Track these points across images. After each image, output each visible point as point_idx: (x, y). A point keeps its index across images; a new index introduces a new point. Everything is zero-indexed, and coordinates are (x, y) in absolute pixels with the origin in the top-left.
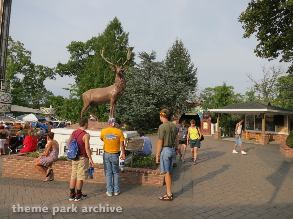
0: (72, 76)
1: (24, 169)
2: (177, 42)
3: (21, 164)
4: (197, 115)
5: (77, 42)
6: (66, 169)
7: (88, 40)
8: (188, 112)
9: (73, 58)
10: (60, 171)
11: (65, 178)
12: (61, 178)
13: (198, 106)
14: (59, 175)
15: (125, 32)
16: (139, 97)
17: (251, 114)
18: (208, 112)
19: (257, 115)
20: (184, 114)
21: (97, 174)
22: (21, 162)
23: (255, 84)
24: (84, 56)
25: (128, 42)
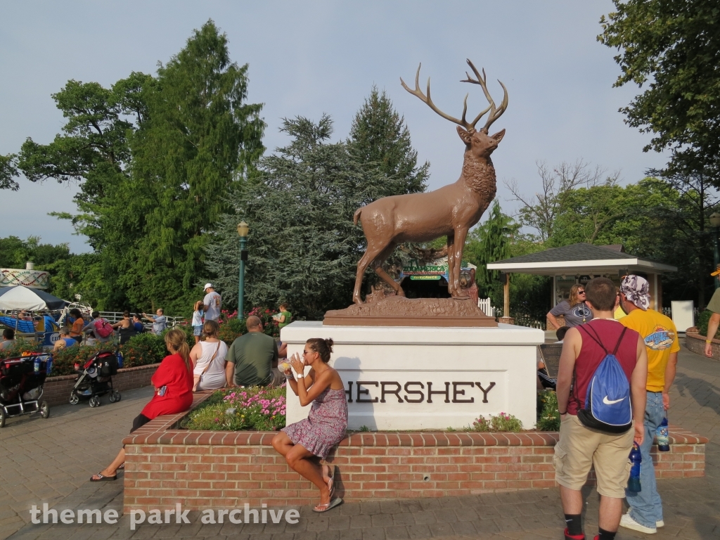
0: (67, 179)
1: (222, 477)
2: (375, 96)
3: (204, 459)
4: (443, 279)
5: (87, 85)
6: (387, 461)
7: (119, 79)
8: (419, 272)
9: (70, 128)
10: (367, 469)
11: (386, 490)
12: (373, 491)
13: (444, 256)
14: (362, 483)
15: (236, 63)
16: (307, 235)
17: (575, 274)
18: (470, 271)
19: (591, 274)
20: (407, 279)
21: (499, 464)
22: (207, 451)
23: (523, 206)
24: (105, 125)
25: (245, 91)
